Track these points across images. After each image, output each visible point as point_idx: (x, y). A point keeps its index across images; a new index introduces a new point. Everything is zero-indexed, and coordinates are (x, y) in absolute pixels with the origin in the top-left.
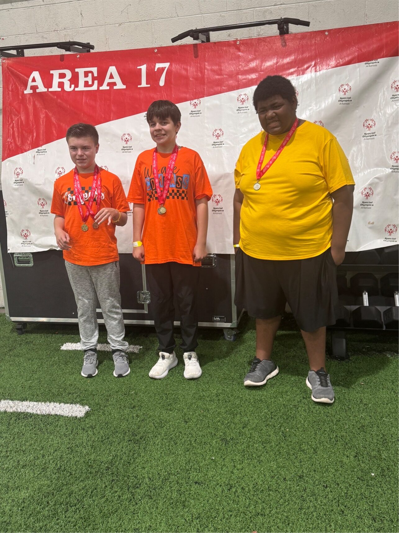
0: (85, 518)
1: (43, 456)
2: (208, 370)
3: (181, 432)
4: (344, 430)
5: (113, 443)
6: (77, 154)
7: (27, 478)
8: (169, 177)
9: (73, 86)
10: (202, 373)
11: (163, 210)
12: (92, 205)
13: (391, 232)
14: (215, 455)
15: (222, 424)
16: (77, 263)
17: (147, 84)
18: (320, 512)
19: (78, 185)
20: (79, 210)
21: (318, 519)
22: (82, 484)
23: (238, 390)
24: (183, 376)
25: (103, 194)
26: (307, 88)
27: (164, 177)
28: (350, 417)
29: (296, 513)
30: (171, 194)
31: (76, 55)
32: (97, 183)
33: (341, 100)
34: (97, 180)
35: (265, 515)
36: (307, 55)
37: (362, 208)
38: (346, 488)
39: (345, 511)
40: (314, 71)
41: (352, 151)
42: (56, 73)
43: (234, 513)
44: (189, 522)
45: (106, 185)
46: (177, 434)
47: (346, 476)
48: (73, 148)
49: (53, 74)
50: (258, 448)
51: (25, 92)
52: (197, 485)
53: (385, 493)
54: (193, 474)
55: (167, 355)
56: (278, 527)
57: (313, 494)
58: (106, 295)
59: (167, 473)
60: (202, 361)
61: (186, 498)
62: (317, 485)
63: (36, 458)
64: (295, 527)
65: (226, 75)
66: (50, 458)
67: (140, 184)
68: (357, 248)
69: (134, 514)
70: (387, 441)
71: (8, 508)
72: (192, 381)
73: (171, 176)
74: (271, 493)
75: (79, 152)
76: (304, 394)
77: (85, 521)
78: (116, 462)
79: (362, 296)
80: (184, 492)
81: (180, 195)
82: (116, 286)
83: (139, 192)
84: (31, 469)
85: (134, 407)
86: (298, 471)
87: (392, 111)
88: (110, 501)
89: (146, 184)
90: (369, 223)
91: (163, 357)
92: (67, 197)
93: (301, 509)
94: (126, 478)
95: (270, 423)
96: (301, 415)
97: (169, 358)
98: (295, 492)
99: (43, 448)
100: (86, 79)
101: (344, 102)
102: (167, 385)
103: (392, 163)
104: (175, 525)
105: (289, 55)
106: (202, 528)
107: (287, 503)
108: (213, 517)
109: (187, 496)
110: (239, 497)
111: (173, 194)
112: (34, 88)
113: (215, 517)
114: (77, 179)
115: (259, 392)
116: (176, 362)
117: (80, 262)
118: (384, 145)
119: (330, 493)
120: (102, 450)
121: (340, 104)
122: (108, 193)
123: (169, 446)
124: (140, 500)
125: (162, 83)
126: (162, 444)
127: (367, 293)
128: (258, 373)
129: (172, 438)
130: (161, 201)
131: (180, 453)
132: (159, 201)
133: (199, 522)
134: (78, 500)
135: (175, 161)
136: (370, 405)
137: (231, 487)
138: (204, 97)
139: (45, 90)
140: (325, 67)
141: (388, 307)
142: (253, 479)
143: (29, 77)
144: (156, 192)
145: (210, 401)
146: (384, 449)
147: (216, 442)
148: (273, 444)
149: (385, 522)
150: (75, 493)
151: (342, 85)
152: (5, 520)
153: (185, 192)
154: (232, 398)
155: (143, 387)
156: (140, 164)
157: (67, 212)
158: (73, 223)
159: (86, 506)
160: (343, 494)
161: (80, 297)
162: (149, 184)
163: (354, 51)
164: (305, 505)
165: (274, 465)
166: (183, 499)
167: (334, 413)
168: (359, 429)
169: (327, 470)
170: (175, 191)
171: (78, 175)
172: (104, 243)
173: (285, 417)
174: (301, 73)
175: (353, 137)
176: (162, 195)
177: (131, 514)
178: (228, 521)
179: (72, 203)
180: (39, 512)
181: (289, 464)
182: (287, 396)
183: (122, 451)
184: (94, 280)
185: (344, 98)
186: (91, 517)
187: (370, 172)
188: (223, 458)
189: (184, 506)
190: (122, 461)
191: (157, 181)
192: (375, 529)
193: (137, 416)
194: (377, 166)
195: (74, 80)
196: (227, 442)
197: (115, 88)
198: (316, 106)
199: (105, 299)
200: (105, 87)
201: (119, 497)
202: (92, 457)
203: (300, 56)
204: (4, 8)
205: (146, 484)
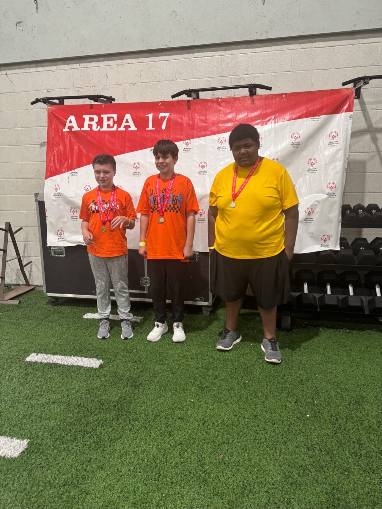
0: (97, 442)
1: (68, 396)
2: (190, 336)
3: (169, 381)
4: (288, 383)
5: (119, 388)
6: (100, 176)
7: (55, 411)
8: (168, 196)
9: (99, 127)
10: (186, 338)
11: (162, 220)
12: (110, 213)
13: (325, 240)
14: (193, 398)
15: (200, 376)
16: (97, 255)
17: (153, 127)
18: (270, 442)
19: (100, 198)
20: (100, 216)
21: (267, 447)
22: (95, 417)
23: (212, 352)
24: (172, 340)
25: (118, 206)
26: (269, 135)
27: (164, 196)
28: (292, 373)
29: (252, 443)
30: (168, 209)
31: (102, 105)
32: (114, 197)
33: (293, 144)
34: (114, 196)
35: (229, 444)
36: (269, 111)
37: (305, 222)
38: (289, 425)
39: (287, 442)
40: (274, 123)
41: (299, 181)
42: (87, 117)
43: (207, 442)
44: (173, 447)
45: (120, 199)
46: (166, 382)
47: (288, 416)
48: (97, 172)
49: (84, 118)
50: (225, 394)
51: (64, 130)
52: (180, 420)
53: (316, 430)
54: (177, 412)
55: (160, 324)
56: (238, 452)
57: (265, 429)
58: (118, 279)
59: (158, 411)
60: (186, 329)
61: (171, 430)
62: (267, 423)
63: (63, 397)
64: (251, 453)
65: (210, 123)
66: (73, 397)
67: (146, 200)
68: (301, 251)
69: (133, 440)
70: (319, 391)
71: (41, 433)
72: (178, 344)
73: (169, 196)
74: (233, 427)
75: (102, 175)
76: (259, 356)
77: (97, 445)
78: (121, 402)
79: (303, 286)
80: (171, 425)
81: (175, 209)
82: (125, 272)
83: (145, 206)
84: (59, 405)
85: (136, 361)
86: (254, 412)
87: (329, 153)
88: (116, 430)
89: (151, 200)
90: (310, 233)
91: (158, 326)
92: (92, 207)
93: (255, 440)
94: (128, 414)
95: (235, 376)
96: (257, 371)
97: (161, 326)
98: (251, 427)
99: (68, 389)
100: (109, 123)
101: (294, 146)
102: (160, 346)
103: (328, 190)
104: (162, 449)
105: (256, 110)
106: (183, 452)
107: (245, 435)
108: (191, 444)
109: (173, 428)
110: (210, 430)
111: (170, 208)
112: (70, 128)
113: (193, 444)
114: (99, 194)
115: (228, 354)
116: (167, 329)
117: (99, 254)
118: (323, 178)
119: (276, 428)
120: (111, 392)
121: (292, 147)
122: (121, 205)
123: (160, 391)
124: (138, 430)
125: (163, 127)
126: (155, 389)
127: (307, 284)
128: (227, 340)
129: (162, 385)
130: (161, 213)
131: (168, 396)
132: (159, 213)
133: (181, 447)
134: (92, 429)
135: (173, 184)
136: (307, 365)
137: (205, 422)
138: (193, 138)
139: (79, 129)
140: (281, 120)
141: (322, 295)
142: (221, 417)
143: (67, 119)
144: (158, 207)
145: (191, 359)
146: (316, 397)
147: (195, 389)
148: (236, 391)
149: (316, 451)
150: (91, 424)
151: (294, 134)
152: (38, 442)
153: (179, 208)
154: (207, 357)
155: (143, 347)
156: (147, 185)
157: (92, 218)
158: (95, 226)
159: (98, 433)
160: (286, 430)
161: (99, 280)
162: (152, 200)
163: (303, 109)
164: (258, 437)
165: (236, 407)
166: (170, 430)
167: (280, 370)
168: (299, 382)
169: (275, 412)
170: (172, 206)
171: (100, 191)
172: (117, 241)
173: (245, 372)
174: (264, 124)
175: (300, 171)
176: (162, 209)
177: (131, 440)
178: (202, 447)
179: (96, 211)
180: (64, 437)
181: (247, 406)
182: (247, 356)
183: (126, 393)
184: (109, 268)
185: (295, 143)
186: (102, 442)
187: (312, 196)
188: (200, 400)
189: (170, 435)
190: (126, 401)
191: (159, 198)
192: (308, 456)
193: (138, 368)
194: (317, 192)
195: (100, 123)
196: (202, 390)
197: (129, 129)
198: (275, 148)
199: (117, 282)
200: (122, 129)
201: (123, 427)
202: (104, 398)
203: (264, 112)
204: (51, 69)
205: (143, 418)
